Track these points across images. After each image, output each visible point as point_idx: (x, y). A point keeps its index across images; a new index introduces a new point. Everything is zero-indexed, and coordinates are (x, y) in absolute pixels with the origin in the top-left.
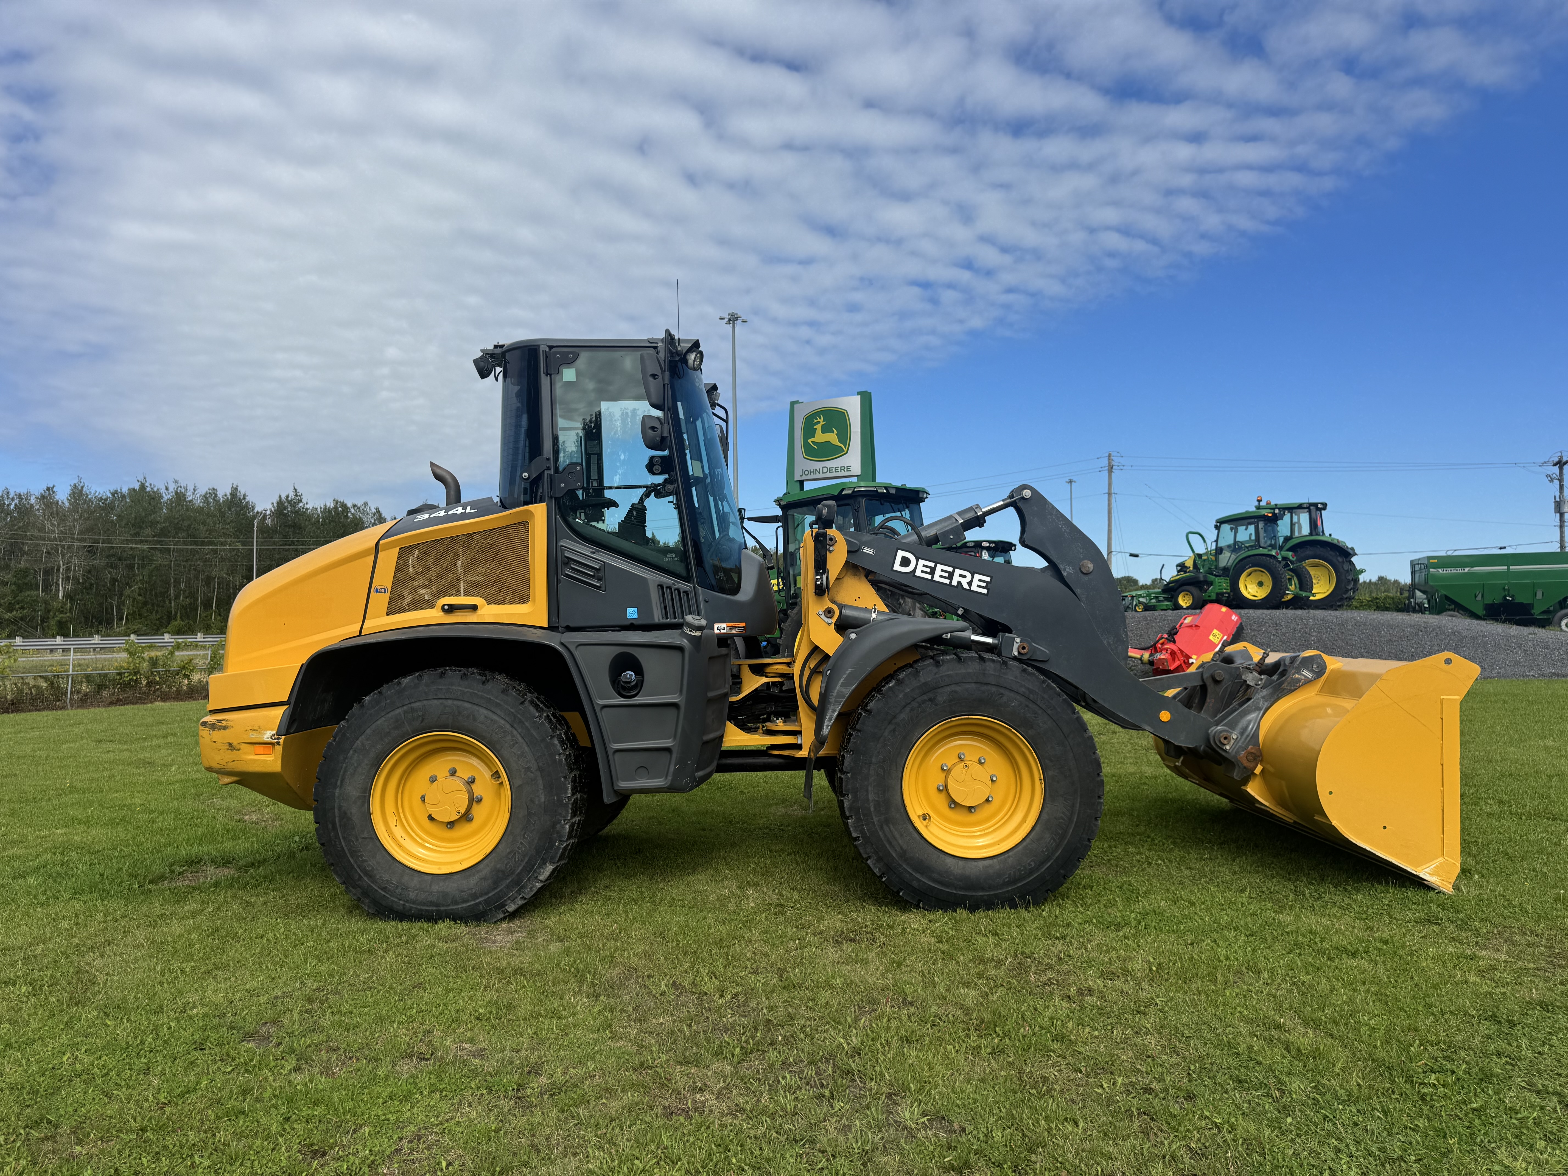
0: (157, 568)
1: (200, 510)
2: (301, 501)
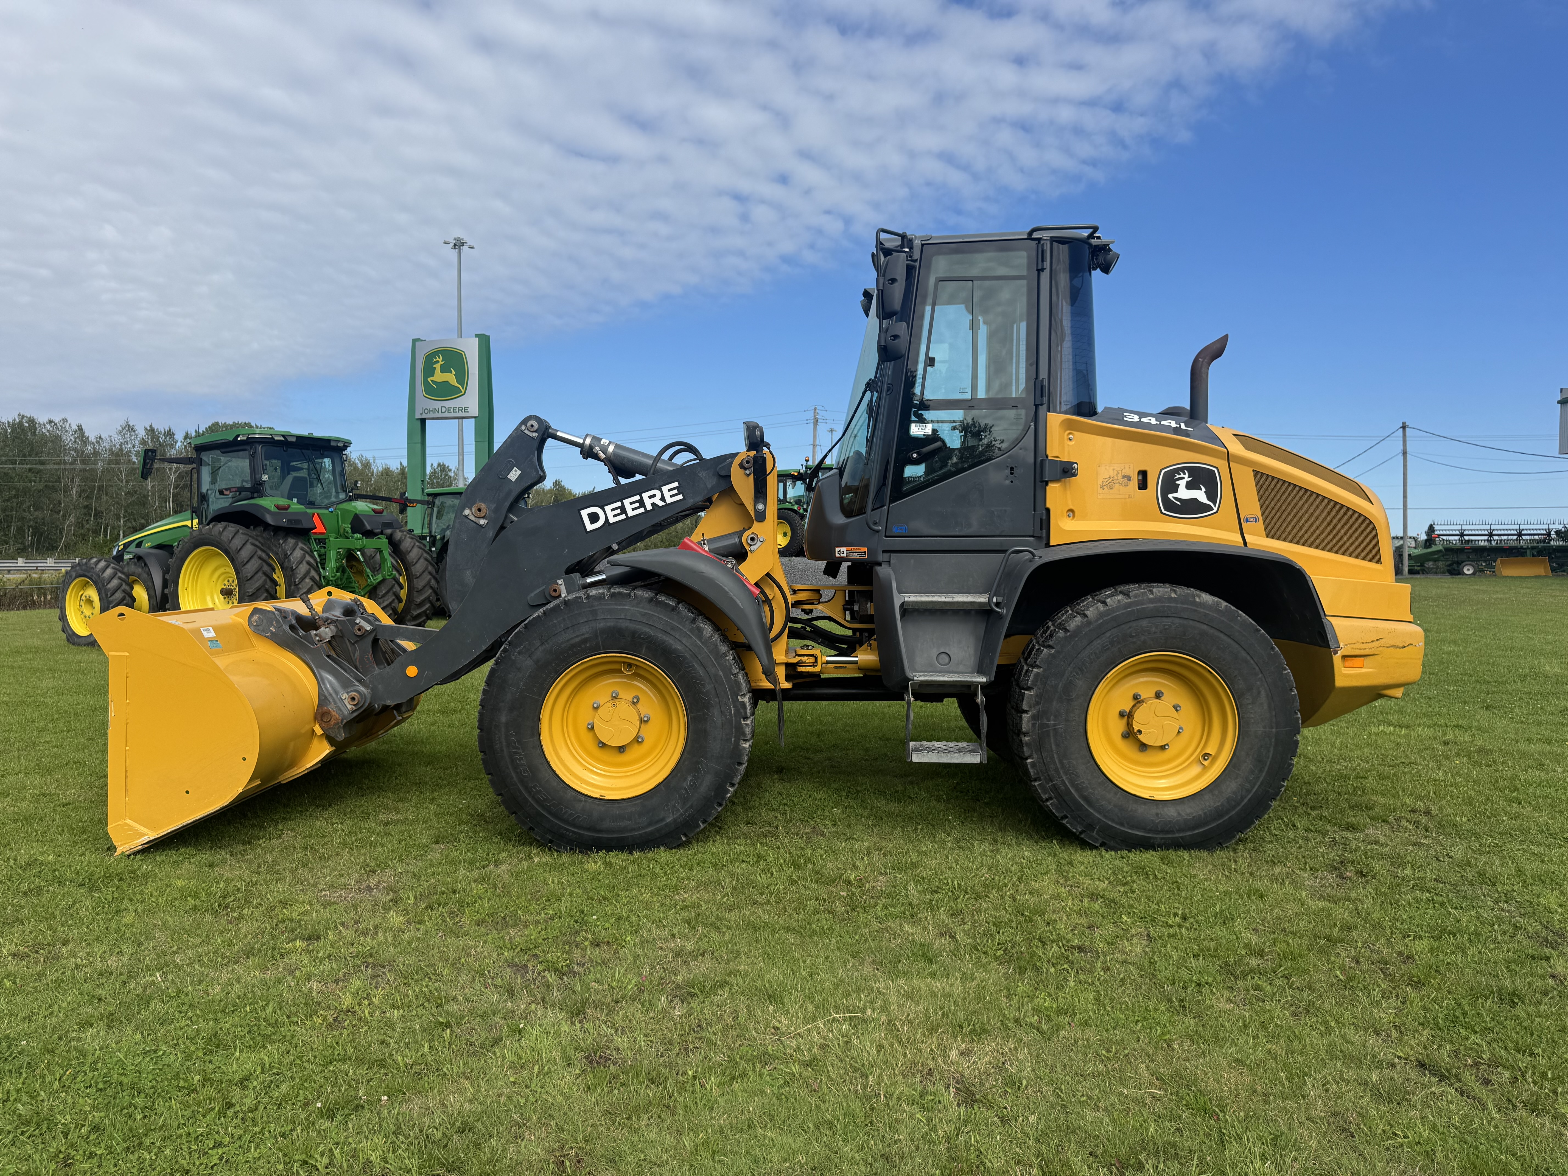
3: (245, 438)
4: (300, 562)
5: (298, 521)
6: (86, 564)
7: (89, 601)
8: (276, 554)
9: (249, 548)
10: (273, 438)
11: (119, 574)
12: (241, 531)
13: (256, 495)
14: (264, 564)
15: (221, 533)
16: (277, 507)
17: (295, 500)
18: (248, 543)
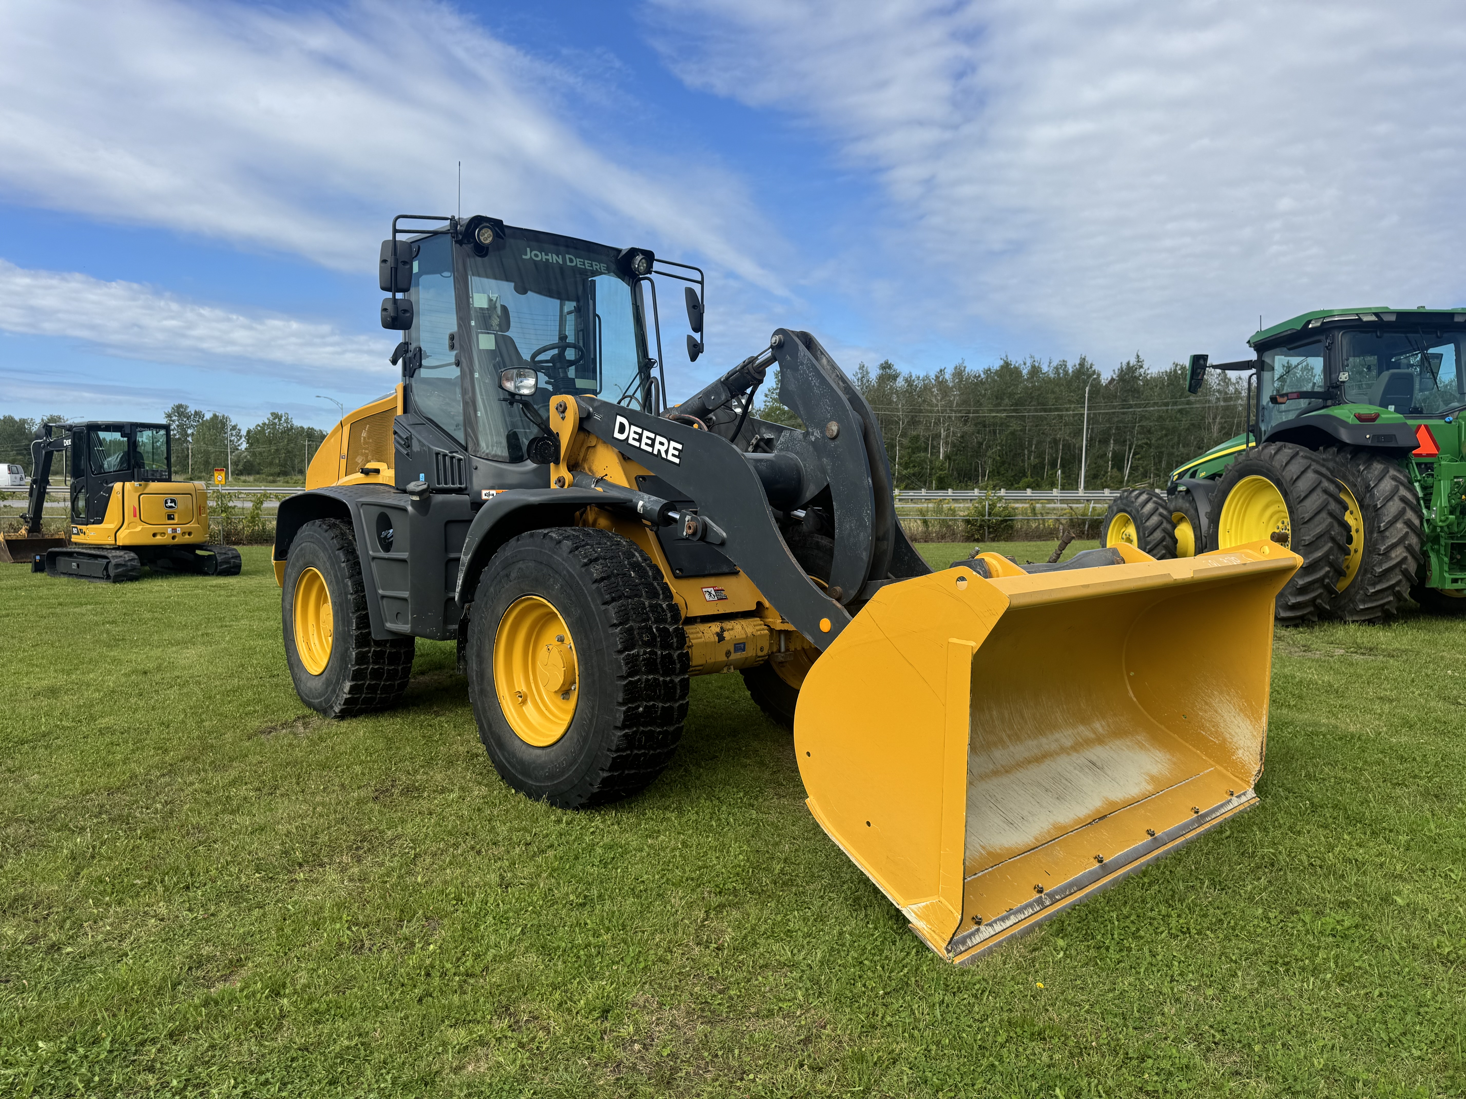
0: (1013, 433)
1: (1050, 381)
2: (1141, 367)
3: (1319, 324)
4: (1389, 498)
5: (1391, 437)
6: (1127, 497)
7: (1129, 540)
8: (1353, 485)
9: (1310, 477)
10: (1360, 319)
11: (1161, 510)
12: (1301, 454)
13: (1329, 402)
14: (1330, 500)
15: (1272, 457)
16: (1359, 417)
17: (1392, 408)
18: (1310, 471)
